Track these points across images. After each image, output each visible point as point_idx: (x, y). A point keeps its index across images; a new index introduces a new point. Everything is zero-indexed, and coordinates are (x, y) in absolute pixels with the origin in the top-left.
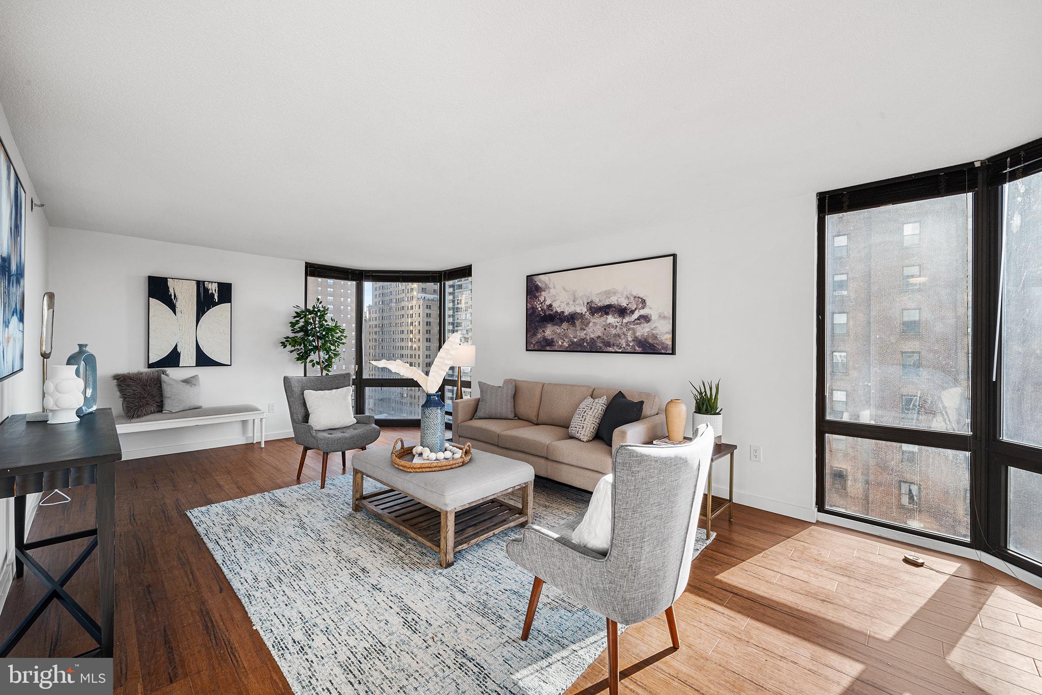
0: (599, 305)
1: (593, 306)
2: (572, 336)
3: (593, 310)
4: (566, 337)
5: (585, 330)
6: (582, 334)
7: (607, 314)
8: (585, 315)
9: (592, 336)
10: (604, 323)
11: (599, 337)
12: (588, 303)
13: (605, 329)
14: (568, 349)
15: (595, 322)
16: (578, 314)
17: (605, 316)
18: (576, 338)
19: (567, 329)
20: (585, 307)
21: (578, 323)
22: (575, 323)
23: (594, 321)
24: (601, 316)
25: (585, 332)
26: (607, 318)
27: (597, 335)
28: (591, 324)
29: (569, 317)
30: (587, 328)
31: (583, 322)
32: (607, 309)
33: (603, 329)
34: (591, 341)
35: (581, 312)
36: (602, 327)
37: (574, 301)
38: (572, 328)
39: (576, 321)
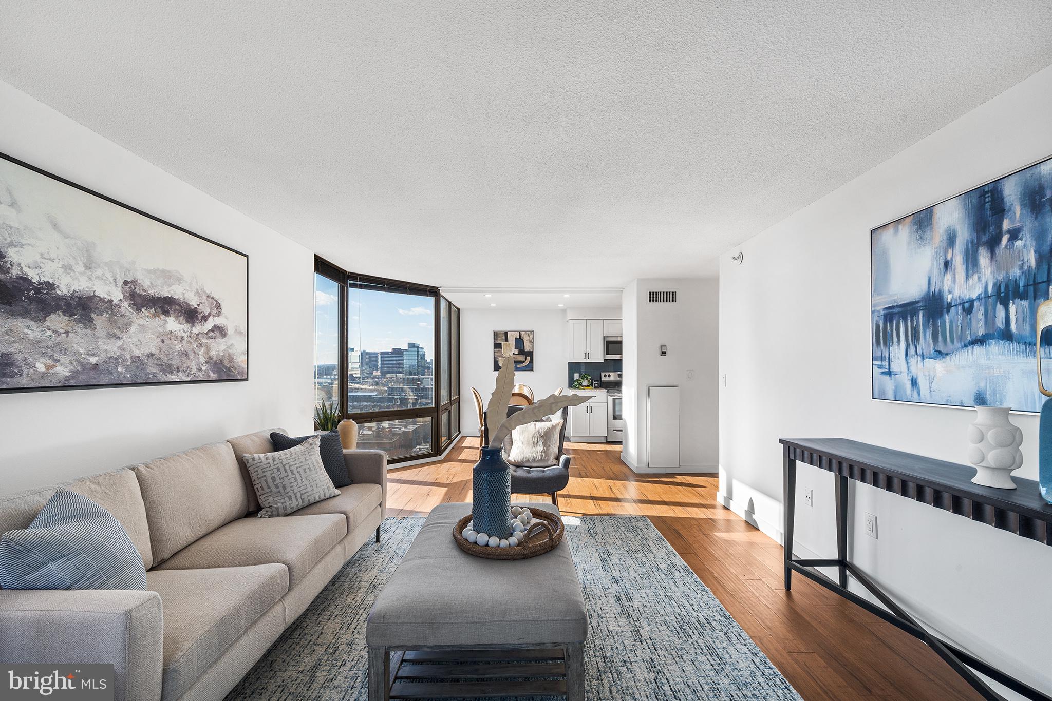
0: (151, 292)
1: (137, 291)
2: (82, 351)
3: (139, 300)
4: (64, 351)
5: (118, 338)
6: (113, 348)
7: (166, 313)
8: (118, 306)
9: (137, 352)
10: (160, 329)
11: (151, 355)
12: (126, 283)
13: (163, 341)
14: (72, 383)
15: (143, 326)
16: (102, 300)
17: (162, 317)
18: (93, 355)
19: (67, 333)
20: (120, 289)
21: (100, 321)
22: (91, 320)
23: (141, 322)
24: (154, 316)
25: (120, 343)
26: (166, 321)
27: (147, 352)
28: (133, 329)
29: (73, 303)
30: (124, 336)
31: (115, 322)
32: (165, 304)
33: (159, 340)
34: (133, 362)
35: (109, 298)
36: (158, 337)
37: (88, 267)
38: (79, 328)
39: (93, 316)
